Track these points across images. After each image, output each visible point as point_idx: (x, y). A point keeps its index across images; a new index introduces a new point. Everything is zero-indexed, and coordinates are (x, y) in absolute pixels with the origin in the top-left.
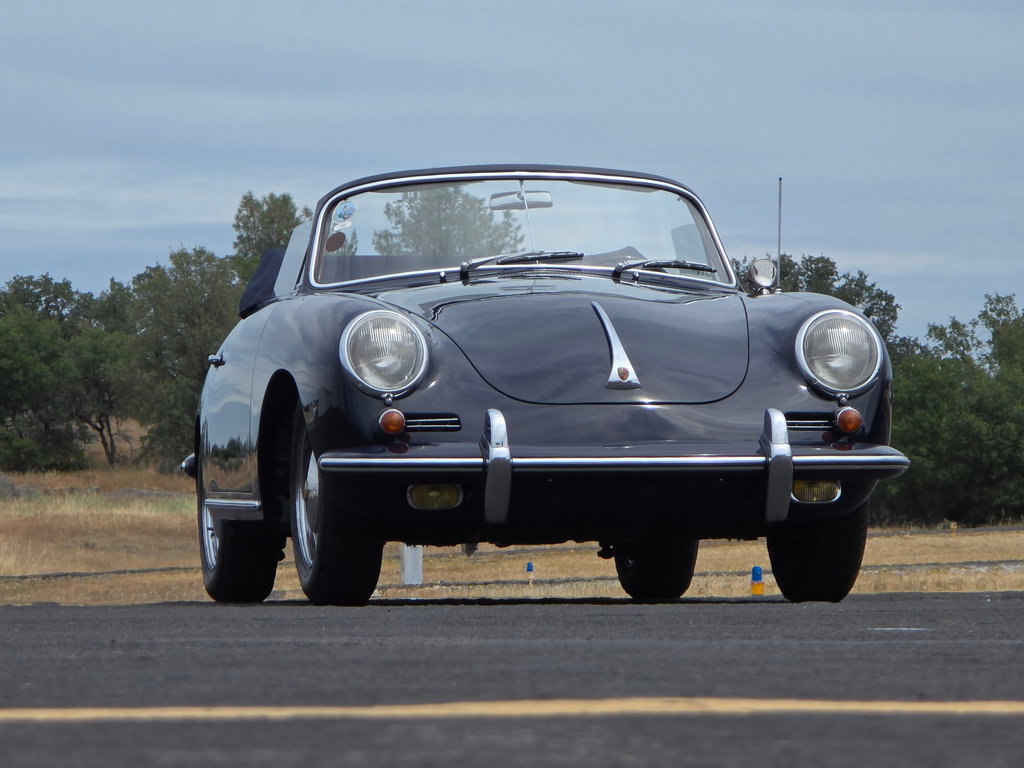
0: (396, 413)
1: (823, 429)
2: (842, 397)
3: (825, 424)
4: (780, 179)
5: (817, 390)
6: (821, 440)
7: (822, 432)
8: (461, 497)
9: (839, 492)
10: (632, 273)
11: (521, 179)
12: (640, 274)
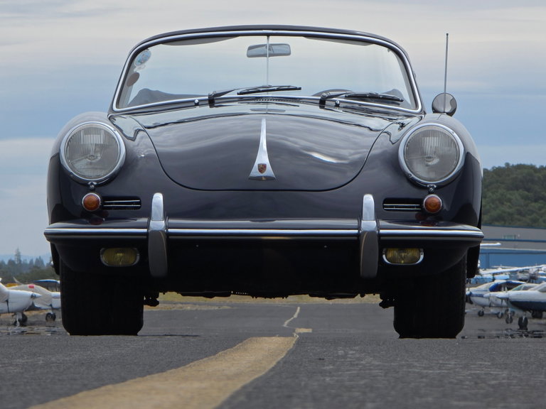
0: (96, 196)
1: (416, 211)
2: (431, 187)
3: (417, 207)
4: (447, 34)
5: (413, 183)
6: (415, 219)
7: (416, 213)
8: (138, 258)
9: (422, 257)
10: (335, 101)
11: (268, 35)
12: (341, 102)
